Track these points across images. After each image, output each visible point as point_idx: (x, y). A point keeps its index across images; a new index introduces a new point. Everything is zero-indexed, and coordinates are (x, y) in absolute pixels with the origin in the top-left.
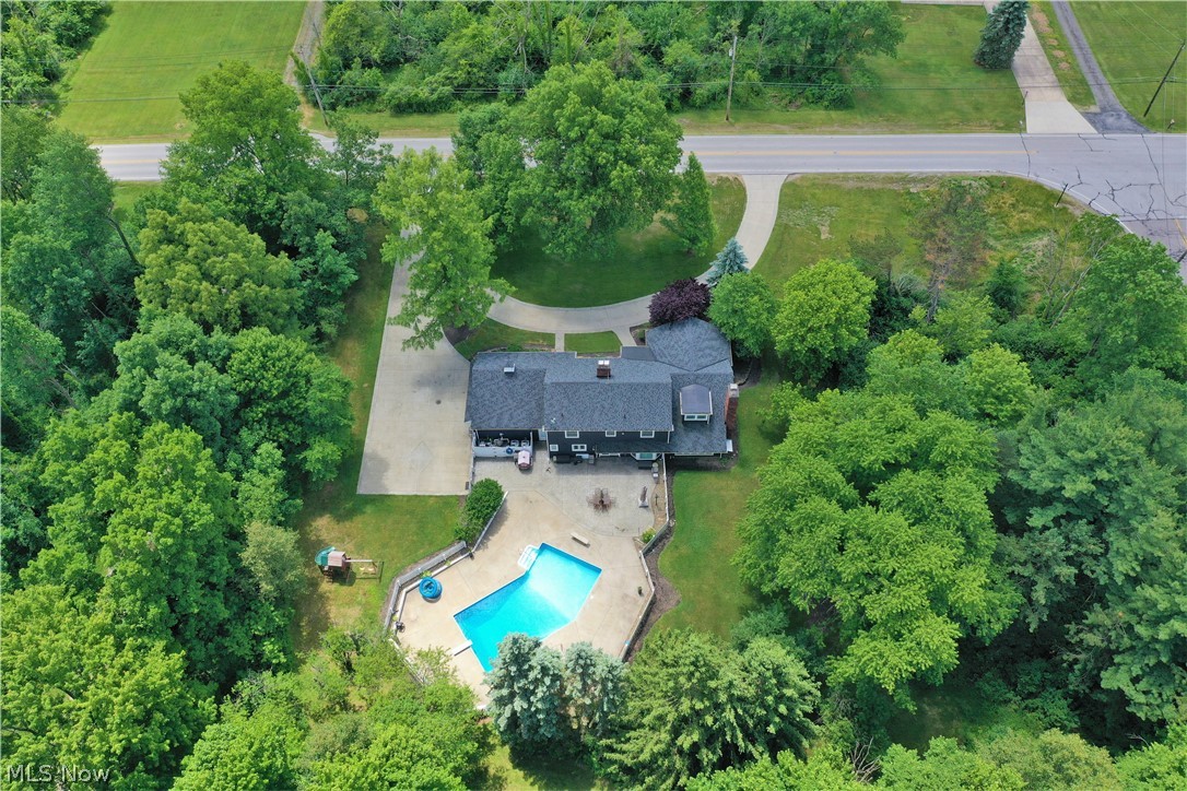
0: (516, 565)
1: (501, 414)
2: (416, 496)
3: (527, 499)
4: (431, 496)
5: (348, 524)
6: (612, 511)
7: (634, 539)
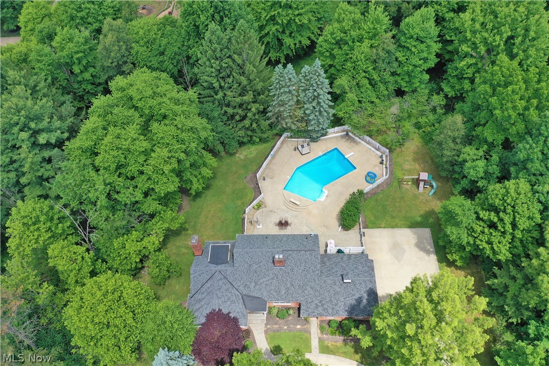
0: (328, 191)
1: (348, 260)
2: (393, 227)
3: (327, 227)
4: (385, 228)
5: (427, 209)
6: (277, 221)
7: (266, 207)
